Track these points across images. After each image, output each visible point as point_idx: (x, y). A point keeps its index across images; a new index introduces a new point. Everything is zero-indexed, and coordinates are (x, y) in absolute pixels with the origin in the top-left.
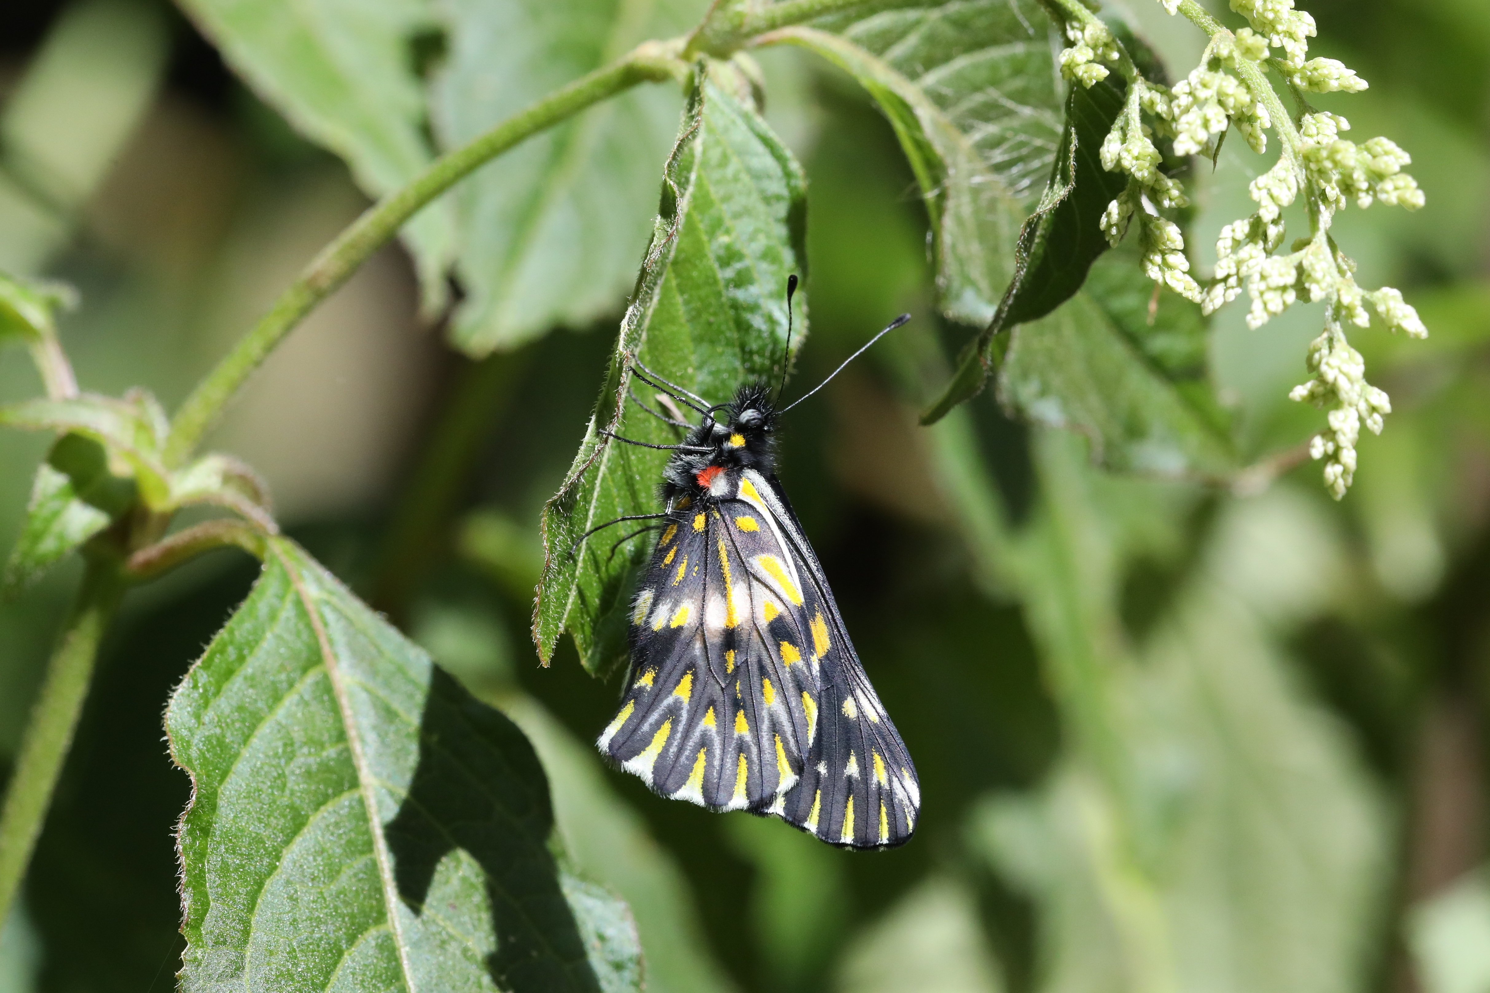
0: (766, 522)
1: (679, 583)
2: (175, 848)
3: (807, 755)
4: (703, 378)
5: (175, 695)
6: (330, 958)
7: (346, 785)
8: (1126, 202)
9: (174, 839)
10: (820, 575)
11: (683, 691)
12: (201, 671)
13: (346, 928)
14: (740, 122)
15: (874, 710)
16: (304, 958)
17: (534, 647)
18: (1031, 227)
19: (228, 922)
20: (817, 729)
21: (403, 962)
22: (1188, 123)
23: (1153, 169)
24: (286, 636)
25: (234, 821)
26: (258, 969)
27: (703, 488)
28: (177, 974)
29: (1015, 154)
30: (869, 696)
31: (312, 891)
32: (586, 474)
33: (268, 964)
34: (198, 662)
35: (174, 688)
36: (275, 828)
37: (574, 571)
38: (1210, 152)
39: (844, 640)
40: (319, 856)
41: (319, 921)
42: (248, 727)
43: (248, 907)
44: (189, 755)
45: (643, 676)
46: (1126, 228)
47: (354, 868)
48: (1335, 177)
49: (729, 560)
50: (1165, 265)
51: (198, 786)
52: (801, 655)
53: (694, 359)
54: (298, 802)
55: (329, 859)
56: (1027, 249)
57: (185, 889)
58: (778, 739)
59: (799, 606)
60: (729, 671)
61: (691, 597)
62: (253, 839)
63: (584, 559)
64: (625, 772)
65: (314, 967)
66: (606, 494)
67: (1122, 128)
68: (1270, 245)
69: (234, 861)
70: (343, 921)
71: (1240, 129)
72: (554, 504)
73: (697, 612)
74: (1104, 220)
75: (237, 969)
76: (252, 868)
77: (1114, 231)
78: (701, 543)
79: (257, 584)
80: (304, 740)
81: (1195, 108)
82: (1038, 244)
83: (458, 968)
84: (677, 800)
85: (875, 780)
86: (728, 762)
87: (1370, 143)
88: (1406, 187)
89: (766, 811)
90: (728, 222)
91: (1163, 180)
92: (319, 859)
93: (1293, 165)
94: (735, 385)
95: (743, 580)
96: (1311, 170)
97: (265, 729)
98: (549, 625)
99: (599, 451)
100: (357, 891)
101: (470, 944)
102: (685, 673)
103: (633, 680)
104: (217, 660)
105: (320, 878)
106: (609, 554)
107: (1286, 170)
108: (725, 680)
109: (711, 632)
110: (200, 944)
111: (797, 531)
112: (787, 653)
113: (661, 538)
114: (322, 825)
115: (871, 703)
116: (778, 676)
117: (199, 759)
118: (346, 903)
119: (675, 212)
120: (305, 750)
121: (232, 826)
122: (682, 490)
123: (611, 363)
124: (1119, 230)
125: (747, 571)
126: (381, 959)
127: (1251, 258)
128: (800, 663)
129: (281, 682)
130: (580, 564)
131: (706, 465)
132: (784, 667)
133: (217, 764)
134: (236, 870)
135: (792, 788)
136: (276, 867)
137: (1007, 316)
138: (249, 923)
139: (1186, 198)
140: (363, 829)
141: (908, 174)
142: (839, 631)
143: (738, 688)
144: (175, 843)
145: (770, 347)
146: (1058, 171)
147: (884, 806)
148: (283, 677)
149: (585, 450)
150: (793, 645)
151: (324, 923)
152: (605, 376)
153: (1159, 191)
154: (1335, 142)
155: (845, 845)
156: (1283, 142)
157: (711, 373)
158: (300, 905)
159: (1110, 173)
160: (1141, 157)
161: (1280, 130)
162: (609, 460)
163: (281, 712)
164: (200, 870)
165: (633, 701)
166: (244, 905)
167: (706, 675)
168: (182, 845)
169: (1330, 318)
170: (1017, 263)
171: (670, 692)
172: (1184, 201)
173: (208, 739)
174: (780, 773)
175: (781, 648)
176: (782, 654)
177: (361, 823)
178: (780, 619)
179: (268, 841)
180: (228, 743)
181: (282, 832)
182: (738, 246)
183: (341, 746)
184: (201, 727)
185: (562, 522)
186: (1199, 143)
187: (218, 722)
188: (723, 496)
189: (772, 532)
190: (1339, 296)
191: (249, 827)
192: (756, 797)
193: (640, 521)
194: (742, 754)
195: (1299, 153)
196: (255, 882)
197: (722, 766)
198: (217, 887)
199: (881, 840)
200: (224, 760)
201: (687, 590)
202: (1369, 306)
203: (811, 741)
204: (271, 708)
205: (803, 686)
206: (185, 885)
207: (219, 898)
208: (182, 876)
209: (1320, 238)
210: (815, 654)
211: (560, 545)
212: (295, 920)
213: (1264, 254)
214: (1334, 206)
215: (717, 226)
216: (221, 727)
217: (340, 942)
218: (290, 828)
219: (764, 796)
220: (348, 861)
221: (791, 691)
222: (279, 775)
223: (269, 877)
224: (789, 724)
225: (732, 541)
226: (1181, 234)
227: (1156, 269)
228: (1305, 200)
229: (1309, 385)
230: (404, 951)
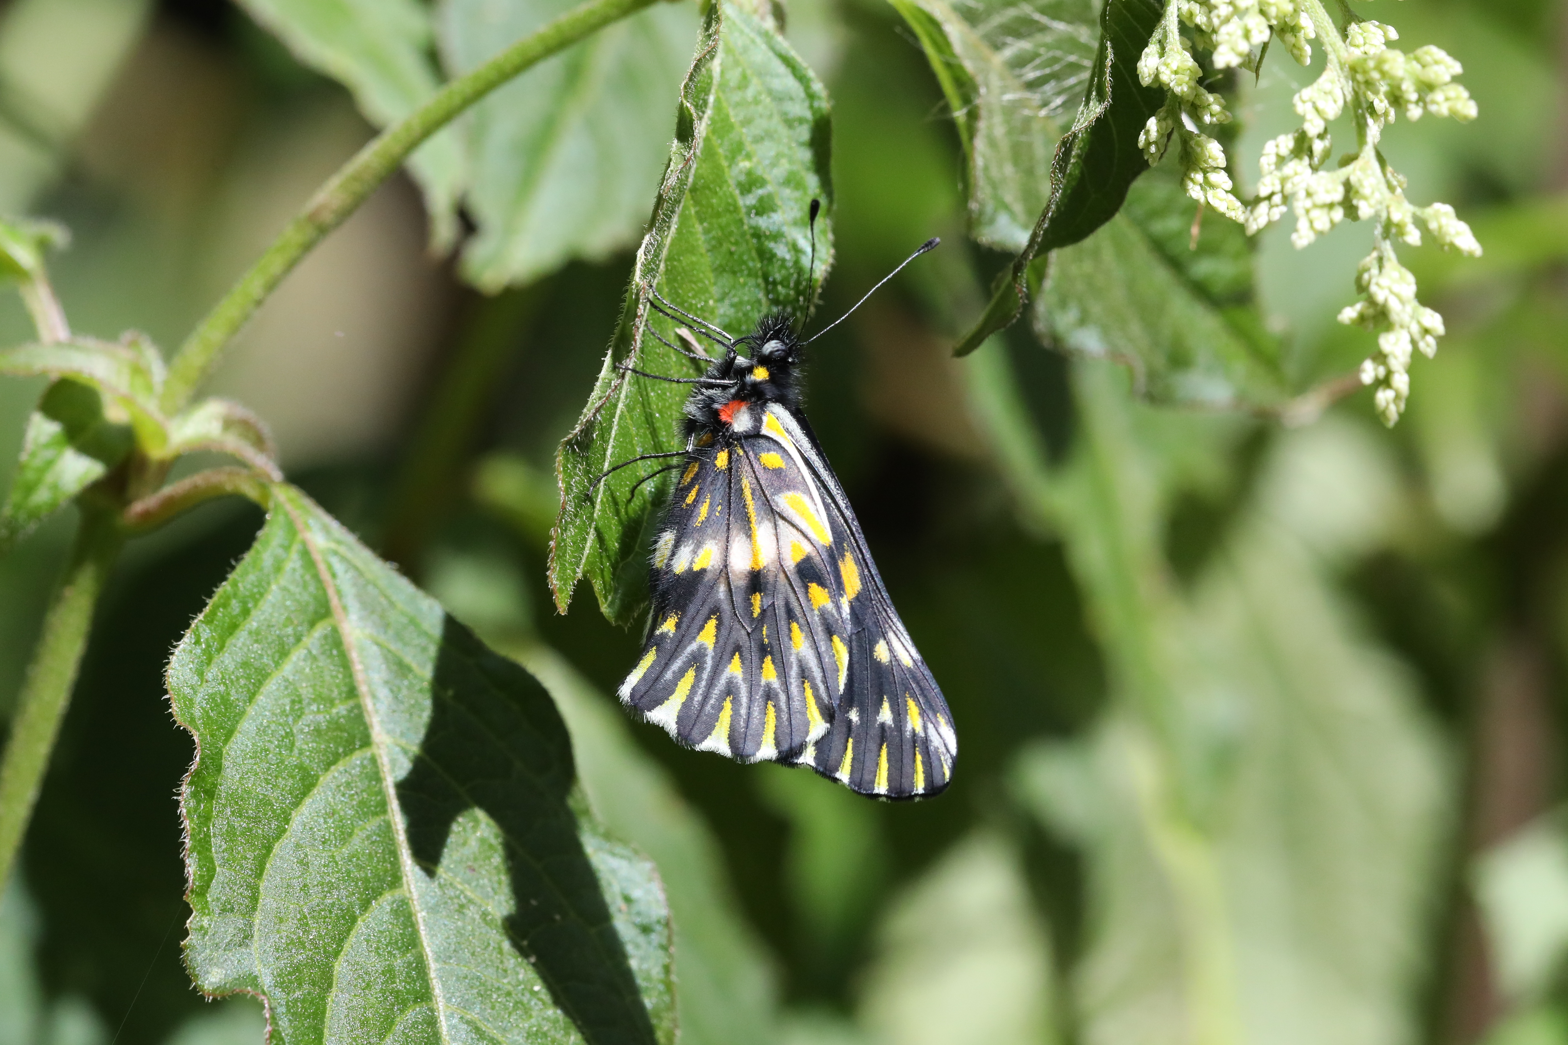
0: (792, 459)
1: (702, 523)
2: (179, 812)
3: (838, 702)
4: (724, 310)
5: (176, 651)
6: (344, 925)
7: (358, 744)
8: (1165, 119)
9: (178, 803)
10: (848, 513)
11: (707, 637)
12: (203, 625)
13: (361, 894)
14: (759, 40)
15: (907, 654)
16: (315, 925)
17: (551, 593)
18: (1067, 146)
19: (235, 888)
20: (848, 675)
21: (419, 928)
22: (1228, 34)
23: (1193, 83)
24: (292, 588)
25: (240, 783)
26: (267, 937)
27: (725, 424)
28: (182, 943)
29: (1047, 71)
30: (902, 639)
31: (324, 855)
32: (603, 412)
33: (278, 931)
34: (201, 617)
35: (175, 643)
36: (283, 790)
37: (593, 514)
38: (1252, 64)
39: (875, 581)
40: (330, 818)
41: (331, 885)
42: (254, 684)
43: (256, 872)
44: (192, 714)
45: (665, 621)
46: (1166, 146)
47: (368, 830)
48: (1383, 88)
49: (753, 499)
50: (1207, 184)
51: (201, 746)
52: (831, 597)
53: (715, 290)
54: (308, 762)
55: (341, 821)
56: (1062, 170)
57: (189, 855)
58: (807, 685)
59: (828, 545)
60: (755, 615)
61: (715, 538)
62: (261, 801)
63: (602, 500)
64: (648, 722)
65: (326, 934)
66: (624, 432)
67: (1160, 42)
68: (1316, 160)
69: (240, 824)
70: (356, 885)
71: (1283, 40)
72: (569, 442)
73: (721, 553)
74: (1142, 138)
75: (246, 937)
76: (260, 832)
77: (1153, 149)
78: (724, 481)
79: (260, 534)
80: (313, 697)
81: (1235, 19)
82: (1074, 164)
83: (477, 933)
84: (702, 751)
85: (909, 727)
86: (755, 711)
87: (1420, 52)
88: (1457, 98)
89: (796, 761)
90: (749, 147)
91: (1204, 95)
92: (330, 821)
93: (1339, 76)
94: (757, 316)
95: (769, 520)
96: (1358, 82)
97: (271, 686)
98: (566, 570)
99: (616, 387)
100: (370, 854)
101: (490, 909)
102: (709, 618)
103: (655, 625)
104: (219, 614)
105: (332, 841)
106: (629, 496)
107: (1332, 82)
108: (751, 625)
109: (736, 575)
110: (207, 911)
111: (824, 467)
112: (816, 595)
113: (682, 477)
114: (333, 786)
115: (904, 646)
116: (807, 620)
117: (203, 718)
118: (360, 868)
119: (693, 136)
120: (314, 707)
121: (238, 788)
122: (703, 426)
123: (627, 295)
124: (1158, 149)
125: (772, 510)
126: (397, 925)
127: (1296, 174)
128: (830, 606)
129: (288, 636)
130: (598, 507)
131: (728, 399)
132: (813, 610)
133: (221, 724)
134: (243, 834)
135: (823, 737)
136: (285, 831)
137: (1042, 240)
138: (258, 889)
139: (1228, 113)
140: (376, 789)
141: (937, 92)
142: (870, 571)
143: (764, 633)
144: (178, 806)
145: (795, 276)
146: (1094, 88)
147: (920, 753)
148: (290, 630)
149: (601, 387)
150: (822, 587)
151: (336, 888)
152: (622, 308)
153: (1199, 106)
154: (1382, 52)
155: (878, 795)
156: (1329, 52)
157: (732, 305)
158: (311, 869)
159: (1148, 88)
160: (1180, 71)
161: (1325, 40)
162: (627, 397)
163: (287, 668)
164: (205, 835)
165: (655, 648)
166: (252, 870)
167: (731, 619)
168: (186, 808)
169: (1380, 237)
170: (1052, 184)
171: (694, 638)
172: (1226, 116)
173: (211, 698)
174: (809, 722)
175: (810, 590)
176: (810, 596)
177: (374, 783)
178: (808, 560)
179: (276, 803)
180: (233, 701)
181: (291, 794)
182: (760, 171)
183: (351, 703)
184: (204, 684)
185: (578, 462)
186: (1240, 55)
187: (222, 680)
188: (746, 432)
189: (798, 468)
190: (1388, 213)
191: (256, 789)
192: (785, 747)
193: (661, 459)
194: (769, 702)
195: (1345, 64)
196: (264, 847)
197: (749, 714)
198: (223, 852)
199: (917, 790)
200: (229, 719)
201: (709, 531)
202: (1421, 223)
203: (842, 687)
204: (277, 664)
205: (833, 630)
206: (189, 850)
207: (225, 863)
208: (187, 841)
209: (1368, 154)
210: (845, 596)
211: (577, 487)
212: (305, 885)
213: (1309, 171)
214: (1382, 119)
215: (737, 150)
216: (225, 684)
217: (353, 908)
218: (299, 790)
219: (793, 745)
220: (361, 823)
221: (820, 635)
222: (287, 733)
223: (278, 841)
224: (819, 670)
225: (757, 478)
226: (1223, 152)
227: (1198, 188)
228: (1352, 113)
229: (1359, 307)
230: (421, 916)
